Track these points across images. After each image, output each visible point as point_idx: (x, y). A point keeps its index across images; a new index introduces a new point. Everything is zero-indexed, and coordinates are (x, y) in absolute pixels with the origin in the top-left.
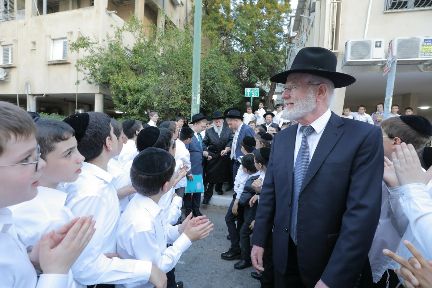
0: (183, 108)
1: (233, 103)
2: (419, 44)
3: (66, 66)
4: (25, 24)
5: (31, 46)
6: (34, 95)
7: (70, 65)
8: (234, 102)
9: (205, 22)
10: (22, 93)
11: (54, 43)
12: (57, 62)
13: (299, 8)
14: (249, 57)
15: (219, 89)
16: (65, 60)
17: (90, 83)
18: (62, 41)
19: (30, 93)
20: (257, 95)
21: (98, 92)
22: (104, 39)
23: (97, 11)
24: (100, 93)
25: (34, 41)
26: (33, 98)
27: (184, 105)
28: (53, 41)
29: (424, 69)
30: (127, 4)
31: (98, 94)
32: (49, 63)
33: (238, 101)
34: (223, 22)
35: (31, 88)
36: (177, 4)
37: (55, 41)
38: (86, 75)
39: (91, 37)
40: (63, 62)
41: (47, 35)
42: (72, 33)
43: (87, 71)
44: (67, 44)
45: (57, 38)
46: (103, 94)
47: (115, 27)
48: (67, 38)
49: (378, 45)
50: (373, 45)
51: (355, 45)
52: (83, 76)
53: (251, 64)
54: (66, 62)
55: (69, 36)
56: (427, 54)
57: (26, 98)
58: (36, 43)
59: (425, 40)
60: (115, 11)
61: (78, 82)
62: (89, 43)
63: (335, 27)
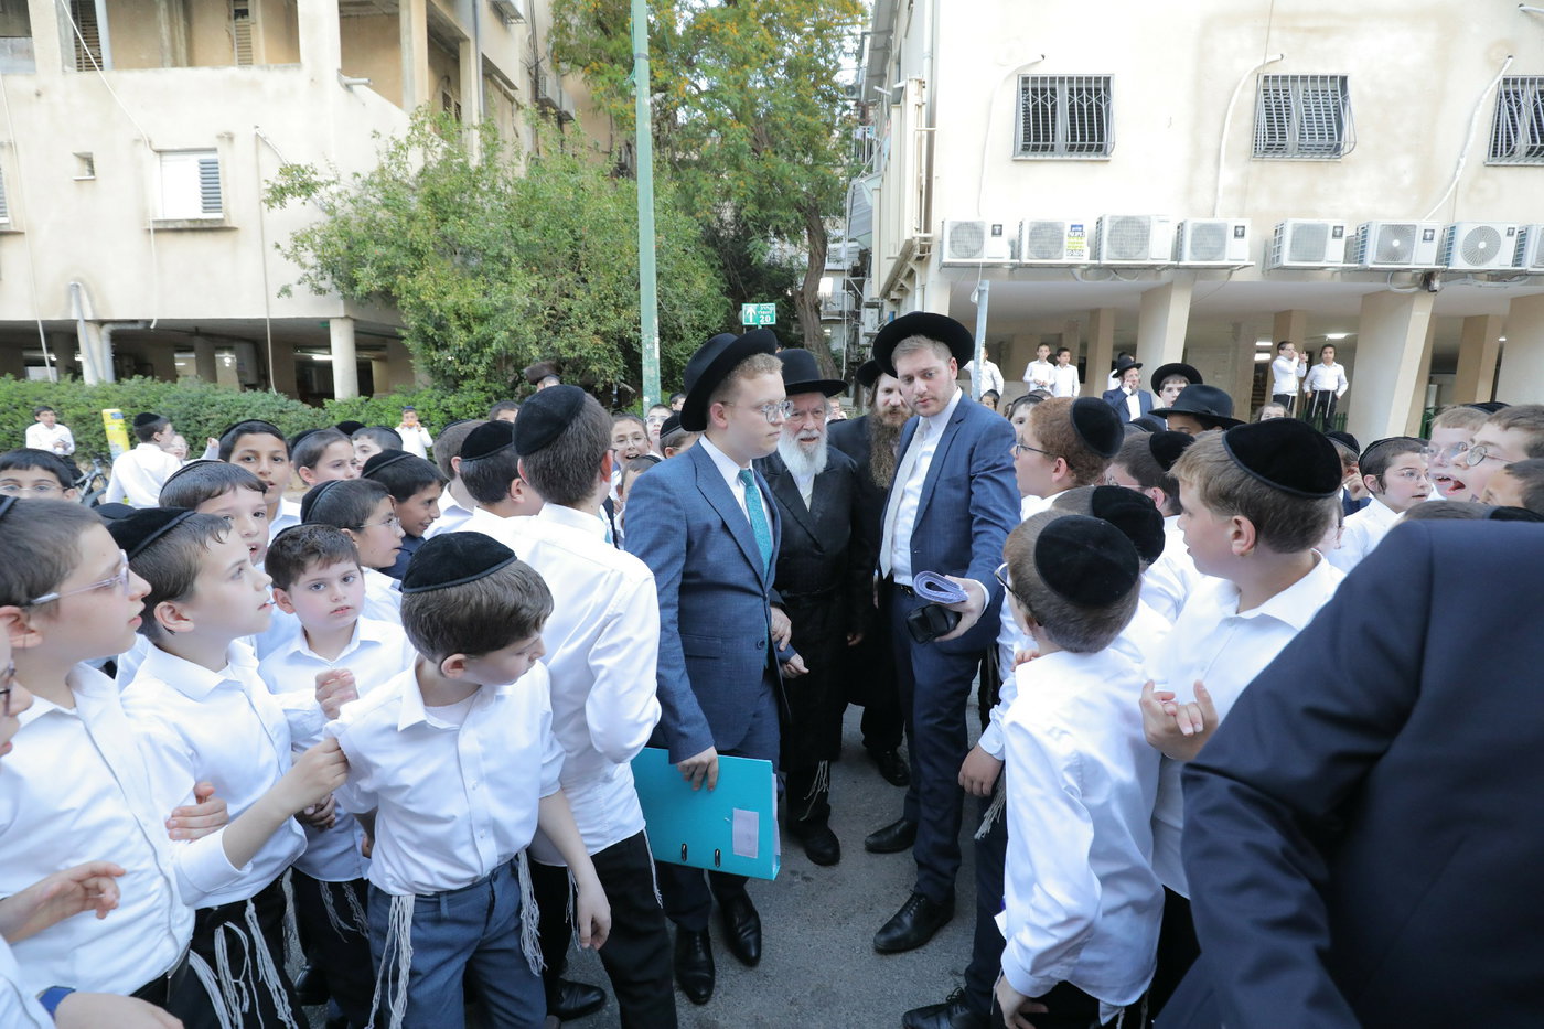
0: (597, 356)
1: (706, 328)
2: (1063, 233)
3: (221, 236)
4: (38, 95)
5: (77, 169)
6: (102, 323)
7: (233, 234)
8: (709, 324)
9: (600, 68)
10: (56, 317)
11: (164, 163)
12: (187, 225)
13: (877, 46)
14: (743, 188)
16: (217, 220)
17: (320, 291)
18: (194, 159)
19: (89, 317)
20: (772, 322)
21: (342, 315)
22: (355, 170)
23: (312, 80)
24: (347, 317)
25: (88, 151)
26: (99, 334)
27: (598, 348)
28: (158, 155)
29: (1082, 277)
30: (353, 14)
31: (339, 321)
32: (161, 226)
33: (719, 322)
34: (657, 73)
35: (91, 299)
36: (512, 14)
37: (166, 157)
38: (306, 271)
39: (320, 165)
40: (213, 226)
41: (137, 138)
42: (231, 138)
43: (309, 257)
44: (220, 170)
45: (176, 148)
46: (354, 320)
47: (385, 136)
48: (214, 150)
49: (997, 231)
50: (988, 232)
51: (956, 228)
52: (299, 273)
53: (750, 209)
54: (223, 225)
55: (222, 147)
56: (1076, 252)
57: (76, 330)
58: (94, 159)
59: (1072, 226)
60: (366, 80)
61: (286, 291)
62: (316, 183)
63: (924, 183)
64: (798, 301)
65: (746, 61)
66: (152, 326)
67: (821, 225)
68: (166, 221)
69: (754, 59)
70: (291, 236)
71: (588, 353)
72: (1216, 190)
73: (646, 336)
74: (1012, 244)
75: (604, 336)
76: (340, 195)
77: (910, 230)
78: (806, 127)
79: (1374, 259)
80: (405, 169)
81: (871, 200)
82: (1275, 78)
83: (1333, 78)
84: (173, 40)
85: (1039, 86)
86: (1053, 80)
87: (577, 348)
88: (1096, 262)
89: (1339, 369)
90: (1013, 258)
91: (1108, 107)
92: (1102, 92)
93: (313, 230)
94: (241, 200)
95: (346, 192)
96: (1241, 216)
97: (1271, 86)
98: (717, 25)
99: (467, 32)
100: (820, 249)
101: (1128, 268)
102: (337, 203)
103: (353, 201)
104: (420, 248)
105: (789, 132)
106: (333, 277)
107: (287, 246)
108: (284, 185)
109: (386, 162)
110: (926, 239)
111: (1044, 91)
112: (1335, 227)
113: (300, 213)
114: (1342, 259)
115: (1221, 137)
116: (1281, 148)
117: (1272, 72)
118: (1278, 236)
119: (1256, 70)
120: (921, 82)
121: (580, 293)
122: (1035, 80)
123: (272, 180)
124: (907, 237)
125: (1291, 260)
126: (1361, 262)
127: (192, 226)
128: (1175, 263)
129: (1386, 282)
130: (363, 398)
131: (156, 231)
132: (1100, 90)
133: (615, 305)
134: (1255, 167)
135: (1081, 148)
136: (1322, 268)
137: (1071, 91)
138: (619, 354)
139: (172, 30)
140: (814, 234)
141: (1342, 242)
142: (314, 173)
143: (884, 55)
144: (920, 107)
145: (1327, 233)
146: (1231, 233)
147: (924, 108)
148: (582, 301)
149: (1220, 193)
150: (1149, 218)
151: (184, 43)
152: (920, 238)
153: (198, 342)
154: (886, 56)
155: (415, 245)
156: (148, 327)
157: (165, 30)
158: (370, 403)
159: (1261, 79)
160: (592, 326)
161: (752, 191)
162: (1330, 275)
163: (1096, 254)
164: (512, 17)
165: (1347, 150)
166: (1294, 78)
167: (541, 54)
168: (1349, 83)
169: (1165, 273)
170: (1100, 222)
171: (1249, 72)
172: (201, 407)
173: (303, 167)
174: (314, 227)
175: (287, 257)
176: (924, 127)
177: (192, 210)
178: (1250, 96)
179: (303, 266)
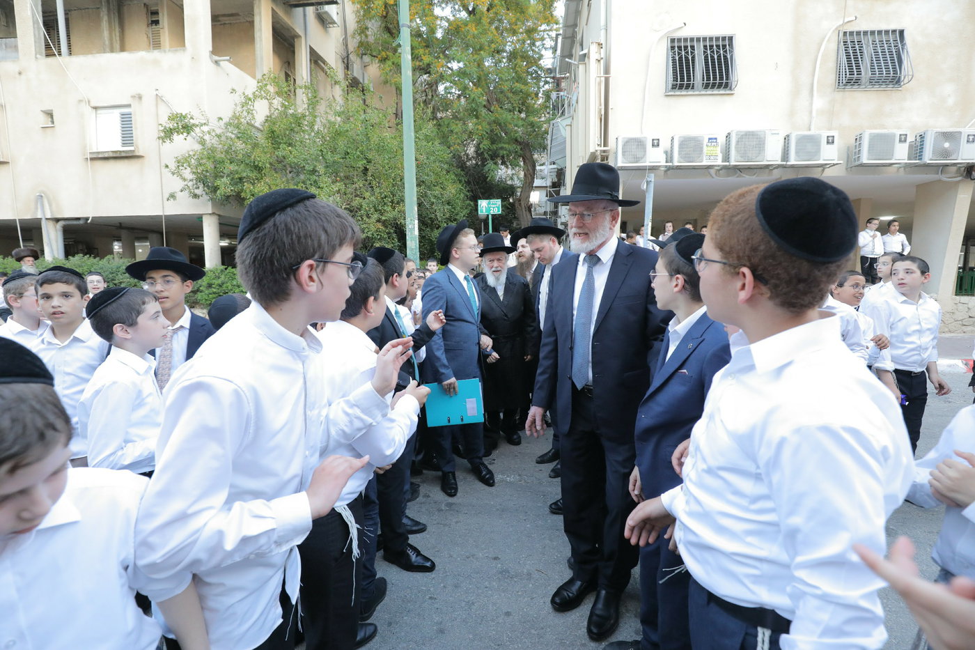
0: (379, 237)
1: (455, 220)
2: (703, 144)
3: (133, 162)
4: (20, 73)
5: (43, 120)
6: (57, 220)
7: (140, 160)
8: (458, 217)
9: (387, 56)
10: (28, 216)
11: (98, 116)
12: (111, 155)
14: (481, 131)
15: (435, 201)
16: (130, 151)
17: (196, 196)
18: (117, 112)
19: (49, 217)
20: (499, 211)
21: (210, 212)
22: (219, 116)
23: (193, 58)
24: (213, 213)
25: (50, 109)
26: (55, 227)
27: (380, 231)
28: (94, 110)
29: (716, 175)
30: (227, 22)
31: (209, 216)
32: (94, 156)
34: (423, 57)
35: (50, 205)
36: (330, 21)
37: (99, 111)
38: (186, 183)
39: (195, 113)
40: (127, 155)
41: (81, 99)
42: (140, 97)
43: (187, 173)
44: (133, 119)
45: (106, 105)
46: (219, 215)
47: (240, 92)
48: (129, 106)
49: (656, 143)
50: (649, 144)
51: (627, 142)
52: (181, 184)
53: (486, 144)
54: (134, 154)
55: (135, 104)
56: (712, 157)
57: (41, 225)
58: (54, 114)
59: (709, 139)
60: (228, 58)
61: (172, 196)
62: (194, 125)
63: (603, 113)
64: (517, 205)
65: (481, 49)
66: (89, 222)
67: (532, 156)
68: (98, 153)
69: (487, 48)
70: (174, 160)
71: (373, 235)
72: (811, 112)
73: (409, 219)
74: (666, 152)
75: (384, 223)
76: (209, 133)
77: (594, 145)
78: (521, 91)
79: (931, 157)
80: (252, 114)
81: (565, 133)
82: (851, 33)
83: (894, 31)
84: (111, 40)
85: (683, 44)
86: (692, 40)
87: (366, 231)
88: (727, 164)
89: (902, 237)
90: (667, 162)
91: (732, 57)
92: (728, 46)
93: (190, 155)
94: (146, 138)
95: (213, 130)
96: (830, 129)
97: (849, 39)
98: (463, 26)
99: (300, 31)
100: (531, 171)
101: (749, 168)
102: (207, 137)
103: (219, 136)
104: (260, 165)
105: (510, 95)
106: (204, 187)
107: (173, 166)
108: (171, 127)
109: (239, 109)
110: (604, 151)
111: (686, 47)
112: (900, 135)
113: (183, 145)
114: (906, 158)
115: (813, 75)
116: (857, 81)
117: (849, 28)
118: (858, 143)
119: (836, 29)
120: (600, 45)
121: (367, 194)
122: (679, 40)
123: (164, 124)
124: (592, 150)
125: (869, 159)
126: (920, 159)
127: (115, 155)
128: (785, 163)
129: (938, 174)
130: (223, 267)
131: (92, 159)
132: (726, 46)
133: (392, 202)
134: (839, 95)
135: (713, 86)
136: (891, 164)
137: (705, 47)
138: (394, 235)
139: (110, 34)
140: (527, 161)
141: (906, 146)
142: (192, 118)
143: (571, 40)
144: (599, 61)
145: (894, 140)
146: (824, 141)
147: (602, 61)
148: (370, 199)
149: (814, 114)
150: (765, 132)
151: (118, 42)
152: (601, 151)
153: (124, 233)
154: (573, 42)
155: (256, 163)
156: (86, 223)
157: (106, 33)
158: (228, 271)
159: (841, 34)
160: (376, 216)
161: (487, 133)
162: (895, 170)
163: (726, 157)
164: (329, 23)
165: (906, 81)
166: (865, 33)
167: (351, 48)
168: (906, 34)
169: (775, 171)
170: (728, 136)
171: (832, 31)
172: (117, 275)
173: (184, 114)
174: (191, 153)
175: (173, 174)
176: (602, 75)
177: (116, 145)
178: (834, 46)
179: (185, 180)
